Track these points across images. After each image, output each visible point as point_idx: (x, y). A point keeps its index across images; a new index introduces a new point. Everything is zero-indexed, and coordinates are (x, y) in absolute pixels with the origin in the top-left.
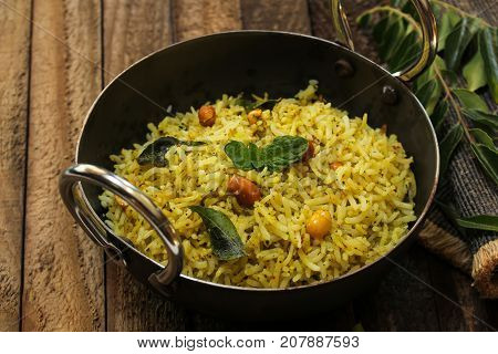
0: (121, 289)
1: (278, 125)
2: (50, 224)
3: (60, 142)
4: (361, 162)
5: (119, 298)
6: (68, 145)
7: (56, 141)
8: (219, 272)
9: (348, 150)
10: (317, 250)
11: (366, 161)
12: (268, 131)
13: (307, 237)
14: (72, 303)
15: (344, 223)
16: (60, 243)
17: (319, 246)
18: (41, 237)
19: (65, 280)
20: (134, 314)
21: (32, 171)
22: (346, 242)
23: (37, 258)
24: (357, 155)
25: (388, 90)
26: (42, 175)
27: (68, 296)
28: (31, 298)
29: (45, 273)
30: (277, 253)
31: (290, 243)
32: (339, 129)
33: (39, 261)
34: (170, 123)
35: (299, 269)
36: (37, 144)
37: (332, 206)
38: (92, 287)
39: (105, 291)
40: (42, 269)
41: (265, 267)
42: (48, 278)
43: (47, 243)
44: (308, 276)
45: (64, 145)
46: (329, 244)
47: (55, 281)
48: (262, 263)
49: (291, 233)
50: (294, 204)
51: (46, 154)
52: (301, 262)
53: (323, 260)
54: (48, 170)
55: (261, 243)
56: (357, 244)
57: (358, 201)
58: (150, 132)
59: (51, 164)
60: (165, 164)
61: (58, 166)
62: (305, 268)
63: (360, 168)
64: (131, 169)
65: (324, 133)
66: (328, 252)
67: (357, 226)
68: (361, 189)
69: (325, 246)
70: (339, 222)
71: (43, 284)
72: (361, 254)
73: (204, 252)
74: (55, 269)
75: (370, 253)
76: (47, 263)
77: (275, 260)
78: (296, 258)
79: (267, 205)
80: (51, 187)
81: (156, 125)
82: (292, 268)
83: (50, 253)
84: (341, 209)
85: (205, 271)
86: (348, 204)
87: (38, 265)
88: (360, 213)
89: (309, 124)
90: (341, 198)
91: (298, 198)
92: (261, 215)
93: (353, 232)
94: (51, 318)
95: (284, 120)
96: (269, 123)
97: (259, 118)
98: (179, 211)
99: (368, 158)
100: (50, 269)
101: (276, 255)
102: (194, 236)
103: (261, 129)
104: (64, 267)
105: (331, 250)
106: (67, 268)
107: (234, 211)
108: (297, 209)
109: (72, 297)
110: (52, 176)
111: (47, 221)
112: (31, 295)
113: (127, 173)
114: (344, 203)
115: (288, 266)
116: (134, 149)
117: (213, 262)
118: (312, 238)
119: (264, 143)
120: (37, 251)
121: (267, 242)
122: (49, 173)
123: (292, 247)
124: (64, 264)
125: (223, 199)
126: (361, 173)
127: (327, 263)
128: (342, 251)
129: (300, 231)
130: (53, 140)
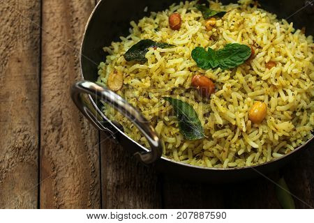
0: (111, 147)
1: (228, 32)
2: (59, 94)
3: (65, 28)
4: (289, 63)
5: (110, 155)
6: (71, 31)
7: (62, 27)
8: (184, 147)
9: (279, 53)
10: (256, 132)
11: (292, 63)
12: (220, 37)
13: (249, 122)
14: (76, 158)
15: (276, 110)
16: (66, 110)
17: (258, 128)
18: (52, 104)
19: (70, 139)
20: (120, 167)
21: (45, 50)
22: (277, 126)
23: (50, 121)
24: (286, 56)
26: (52, 54)
27: (73, 153)
28: (46, 153)
29: (55, 134)
30: (227, 132)
31: (237, 127)
32: (273, 36)
33: (52, 123)
34: (146, 22)
35: (243, 146)
36: (48, 29)
37: (267, 97)
38: (90, 145)
39: (100, 149)
40: (53, 130)
41: (218, 143)
42: (58, 137)
43: (57, 109)
44: (249, 150)
45: (68, 31)
46: (265, 127)
47: (63, 139)
48: (215, 140)
49: (238, 119)
50: (240, 96)
51: (54, 38)
52: (244, 141)
53: (260, 139)
54: (56, 51)
55: (216, 125)
56: (284, 127)
57: (286, 94)
58: (132, 28)
59: (59, 45)
60: (144, 61)
61: (64, 48)
62: (247, 145)
63: (288, 68)
64: (119, 61)
65: (262, 39)
66: (263, 133)
67: (285, 113)
68: (289, 84)
69: (262, 129)
70: (272, 109)
71: (54, 141)
72: (287, 134)
73: (174, 131)
74: (63, 130)
75: (294, 133)
76: (57, 125)
77: (225, 138)
78: (241, 137)
79: (220, 97)
80: (59, 64)
81: (137, 23)
82: (238, 145)
83: (59, 117)
84: (274, 100)
85: (174, 144)
86: (279, 96)
87: (51, 127)
88: (288, 103)
89: (250, 32)
90: (274, 91)
91: (242, 90)
92: (215, 105)
93: (282, 116)
94: (61, 169)
95: (232, 27)
96: (221, 29)
97: (214, 26)
98: (155, 100)
99: (294, 60)
100: (59, 130)
101: (226, 134)
102: (167, 119)
103: (216, 34)
104: (69, 129)
105: (266, 132)
106: (72, 129)
107: (196, 100)
108: (242, 99)
109: (76, 153)
110: (59, 55)
111: (57, 92)
112: (46, 150)
113: (116, 64)
114: (276, 95)
115: (235, 143)
116: (121, 41)
117: (179, 138)
118: (253, 123)
119: (217, 46)
120: (50, 115)
121: (220, 125)
122: (58, 53)
123: (238, 130)
124: (69, 127)
125: (188, 91)
126: (289, 72)
127: (263, 141)
128: (274, 132)
129: (244, 118)
130: (60, 26)
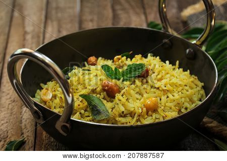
10: (150, 118)
13: (145, 109)
17: (151, 115)
25: (190, 51)
30: (128, 119)
31: (135, 113)
37: (159, 98)
49: (136, 107)
52: (141, 123)
55: (119, 113)
69: (155, 115)
86: (168, 97)
88: (174, 101)
92: (119, 100)
93: (170, 110)
105: (158, 117)
107: (105, 99)
118: (147, 111)
121: (123, 112)
123: (136, 115)
125: (99, 93)
129: (141, 107)
